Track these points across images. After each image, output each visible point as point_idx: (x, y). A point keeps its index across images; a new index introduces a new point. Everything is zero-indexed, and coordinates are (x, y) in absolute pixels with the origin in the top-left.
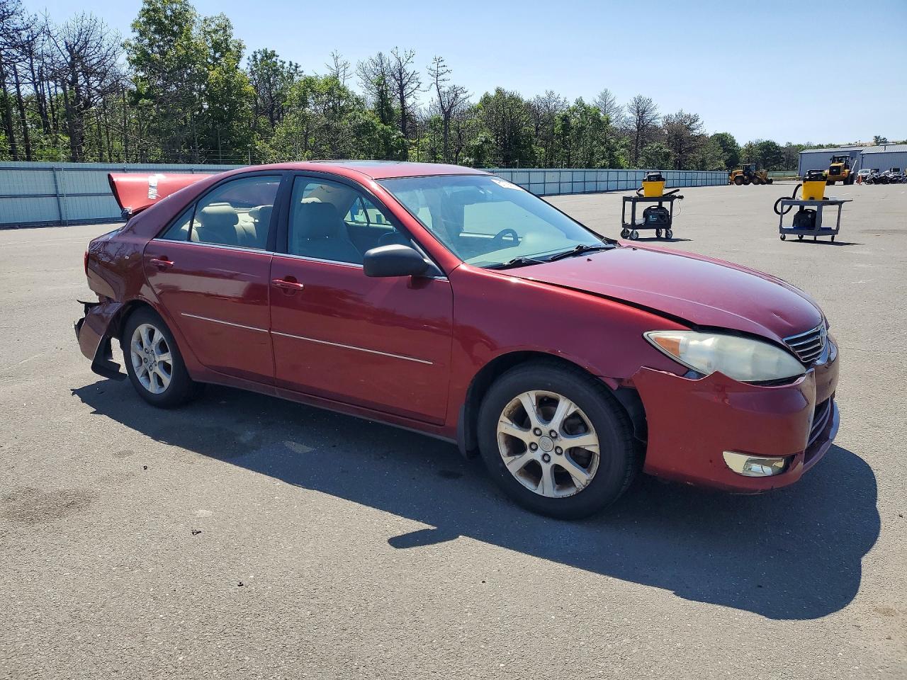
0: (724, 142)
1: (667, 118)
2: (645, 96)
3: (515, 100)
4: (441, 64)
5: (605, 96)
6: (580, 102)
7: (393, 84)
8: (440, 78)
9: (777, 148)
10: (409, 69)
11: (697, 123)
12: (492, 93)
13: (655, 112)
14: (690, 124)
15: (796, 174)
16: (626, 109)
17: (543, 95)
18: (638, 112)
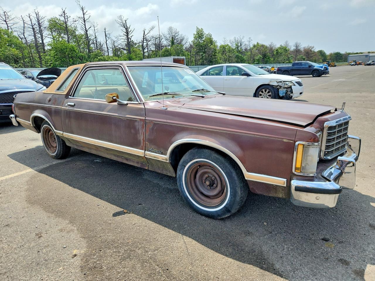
0: (321, 53)
1: (304, 48)
2: (298, 42)
3: (263, 46)
4: (251, 39)
5: (286, 42)
6: (281, 46)
7: (239, 44)
8: (250, 42)
9: (341, 54)
10: (243, 41)
11: (314, 49)
12: (256, 44)
13: (301, 47)
14: (312, 49)
15: (347, 63)
16: (293, 46)
17: (270, 44)
18: (296, 47)
